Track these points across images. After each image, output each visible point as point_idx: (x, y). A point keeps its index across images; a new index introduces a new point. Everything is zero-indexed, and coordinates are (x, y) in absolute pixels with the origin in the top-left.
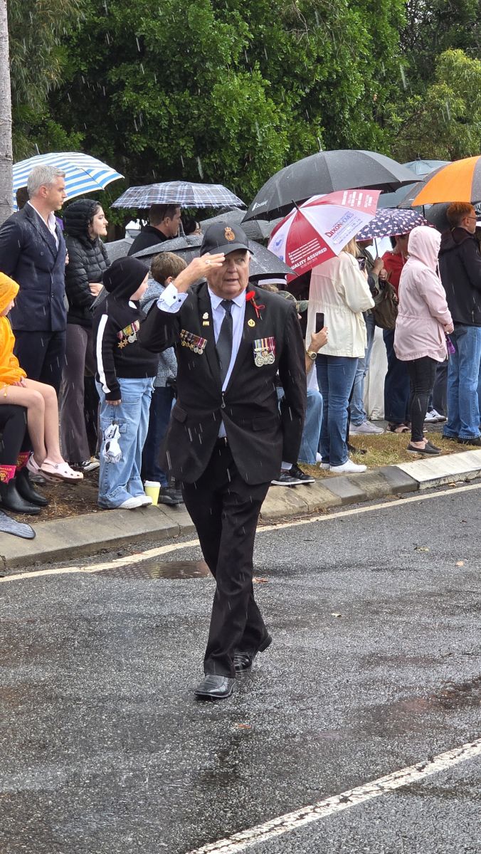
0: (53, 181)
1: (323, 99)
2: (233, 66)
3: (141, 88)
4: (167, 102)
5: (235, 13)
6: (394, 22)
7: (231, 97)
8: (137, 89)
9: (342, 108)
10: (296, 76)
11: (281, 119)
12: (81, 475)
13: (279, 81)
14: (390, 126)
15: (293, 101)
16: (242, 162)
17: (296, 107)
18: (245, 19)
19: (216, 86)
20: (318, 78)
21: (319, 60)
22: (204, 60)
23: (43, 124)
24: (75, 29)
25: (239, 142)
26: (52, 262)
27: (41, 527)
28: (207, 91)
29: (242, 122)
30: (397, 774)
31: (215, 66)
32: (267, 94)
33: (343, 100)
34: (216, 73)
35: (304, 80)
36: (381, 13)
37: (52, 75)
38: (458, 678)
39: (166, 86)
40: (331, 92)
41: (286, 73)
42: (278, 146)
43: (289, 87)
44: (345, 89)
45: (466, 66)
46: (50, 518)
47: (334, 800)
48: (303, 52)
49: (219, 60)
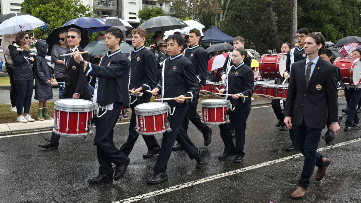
1: (343, 28)
2: (328, 23)
5: (328, 14)
6: (357, 15)
7: (327, 28)
9: (347, 30)
10: (339, 24)
11: (336, 32)
13: (335, 25)
16: (328, 39)
17: (338, 30)
19: (324, 26)
20: (343, 25)
21: (343, 22)
22: (322, 22)
24: (300, 17)
25: (328, 35)
28: (323, 27)
29: (328, 32)
32: (333, 28)
33: (347, 28)
34: (324, 24)
35: (340, 25)
36: (355, 13)
40: (345, 27)
42: (335, 36)
48: (340, 20)
49: (325, 22)
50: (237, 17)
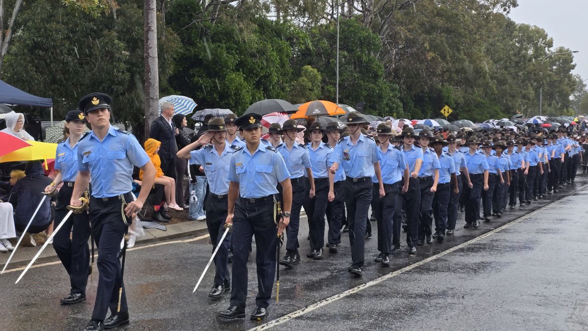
0: (170, 107)
1: (263, 82)
2: (233, 70)
5: (234, 51)
6: (287, 56)
7: (232, 80)
9: (270, 85)
10: (254, 74)
11: (249, 89)
12: (182, 209)
13: (248, 76)
14: (286, 91)
15: (253, 82)
16: (236, 103)
17: (254, 84)
18: (237, 54)
19: (227, 76)
20: (262, 74)
21: (262, 68)
22: (223, 68)
23: (167, 88)
24: (178, 55)
25: (234, 95)
26: (170, 135)
27: (169, 227)
28: (224, 78)
29: (236, 89)
30: (295, 312)
31: (227, 69)
32: (244, 80)
33: (271, 82)
34: (227, 72)
35: (257, 75)
36: (283, 52)
37: (170, 71)
38: (314, 279)
39: (210, 76)
40: (266, 80)
41: (250, 73)
42: (248, 98)
43: (252, 77)
44: (271, 78)
45: (311, 71)
46: (171, 224)
47: (274, 321)
48: (257, 65)
49: (228, 68)
50: (36, 46)
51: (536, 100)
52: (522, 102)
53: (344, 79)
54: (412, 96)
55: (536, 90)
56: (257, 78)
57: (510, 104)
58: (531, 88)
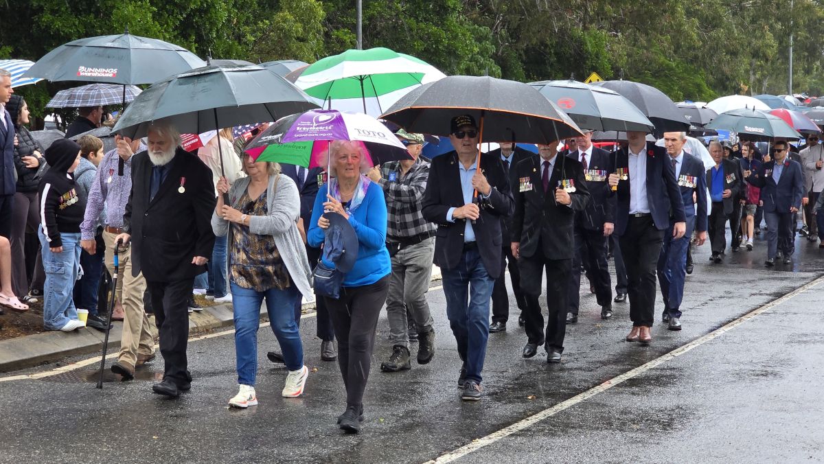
1: (196, 22)
3: (57, 12)
4: (77, 23)
8: (53, 12)
9: (211, 30)
10: (175, 4)
12: (27, 307)
13: (163, 8)
14: (245, 43)
15: (174, 23)
17: (176, 28)
19: (115, 11)
20: (193, 6)
28: (108, 15)
32: (153, 18)
33: (213, 24)
35: (183, 8)
39: (76, 11)
40: (202, 17)
43: (171, 13)
44: (213, 15)
51: (780, 61)
52: (751, 64)
53: (373, 15)
54: (522, 52)
55: (781, 38)
56: (181, 15)
57: (726, 69)
58: (769, 35)
